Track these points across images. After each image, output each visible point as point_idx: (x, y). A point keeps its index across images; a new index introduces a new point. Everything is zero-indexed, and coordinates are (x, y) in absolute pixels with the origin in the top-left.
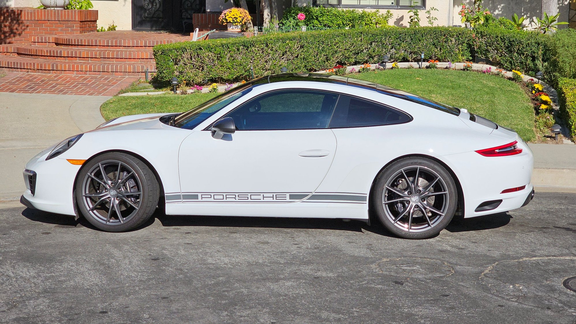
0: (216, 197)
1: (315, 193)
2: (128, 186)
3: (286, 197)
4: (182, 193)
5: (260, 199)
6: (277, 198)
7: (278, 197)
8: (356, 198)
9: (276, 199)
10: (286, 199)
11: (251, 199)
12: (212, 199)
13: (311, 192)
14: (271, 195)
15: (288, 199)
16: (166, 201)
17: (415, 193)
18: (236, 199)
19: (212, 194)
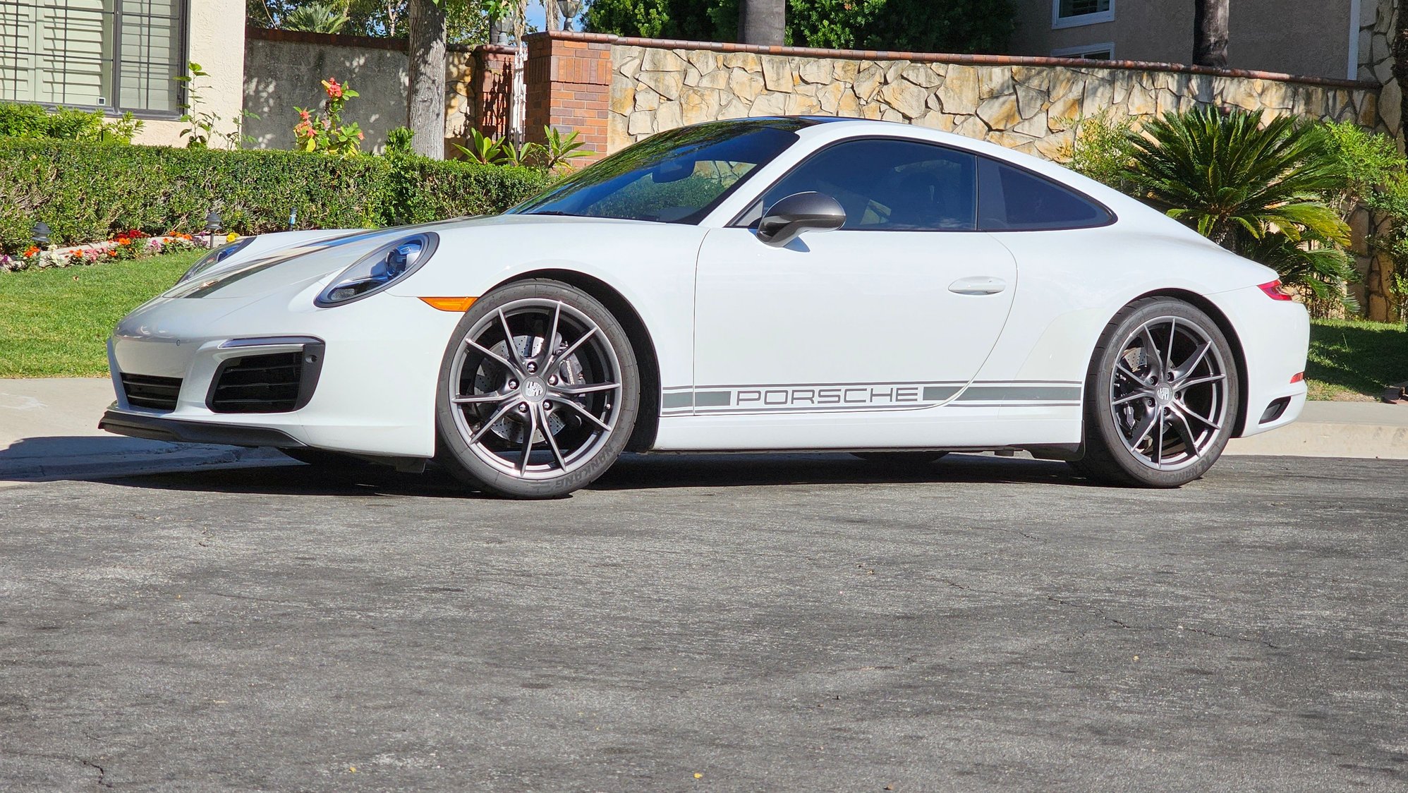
0: (771, 397)
1: (974, 382)
2: (570, 372)
3: (916, 394)
4: (697, 387)
5: (865, 401)
6: (899, 398)
7: (901, 393)
8: (1053, 394)
9: (897, 400)
10: (916, 400)
11: (846, 401)
12: (760, 404)
13: (966, 382)
14: (886, 389)
15: (921, 401)
16: (662, 410)
17: (1165, 382)
18: (813, 402)
19: (763, 390)
